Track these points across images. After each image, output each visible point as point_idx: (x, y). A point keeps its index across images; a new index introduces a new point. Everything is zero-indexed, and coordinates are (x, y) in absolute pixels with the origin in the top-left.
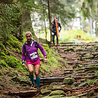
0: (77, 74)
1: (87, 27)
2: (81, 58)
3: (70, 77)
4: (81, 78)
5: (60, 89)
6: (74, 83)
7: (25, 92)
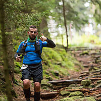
0: (93, 76)
1: (99, 32)
2: (96, 61)
3: (87, 79)
4: (97, 80)
5: (78, 91)
6: (91, 84)
7: (46, 94)
